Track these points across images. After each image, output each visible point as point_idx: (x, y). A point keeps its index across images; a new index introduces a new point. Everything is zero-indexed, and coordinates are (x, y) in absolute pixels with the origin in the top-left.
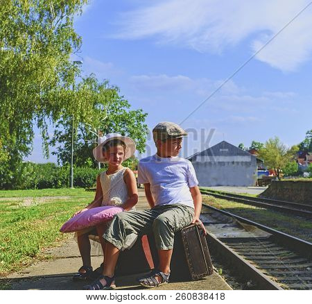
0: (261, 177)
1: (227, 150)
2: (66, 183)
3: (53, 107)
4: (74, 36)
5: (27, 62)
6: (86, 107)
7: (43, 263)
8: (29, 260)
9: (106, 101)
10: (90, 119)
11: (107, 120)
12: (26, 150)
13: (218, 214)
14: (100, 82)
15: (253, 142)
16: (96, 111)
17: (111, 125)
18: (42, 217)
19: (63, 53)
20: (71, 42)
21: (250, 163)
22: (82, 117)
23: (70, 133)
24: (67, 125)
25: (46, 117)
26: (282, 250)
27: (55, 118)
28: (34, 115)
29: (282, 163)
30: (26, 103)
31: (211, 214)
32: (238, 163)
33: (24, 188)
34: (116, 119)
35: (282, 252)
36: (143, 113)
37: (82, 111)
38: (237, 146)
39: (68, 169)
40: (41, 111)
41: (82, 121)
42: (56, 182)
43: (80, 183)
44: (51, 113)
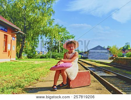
0: (111, 57)
1: (100, 48)
2: (49, 57)
3: (45, 33)
4: (53, 11)
5: (38, 18)
6: (56, 33)
7: (41, 83)
8: (36, 81)
9: (62, 32)
10: (57, 37)
11: (62, 38)
12: (37, 46)
13: (98, 68)
14: (60, 25)
15: (108, 46)
16: (59, 35)
17: (63, 39)
18: (41, 67)
19: (49, 16)
20: (52, 12)
21: (107, 52)
22: (54, 36)
23: (51, 41)
24: (49, 39)
25: (43, 36)
26: (121, 80)
27: (46, 36)
28: (40, 35)
29: (117, 53)
30: (37, 32)
31: (96, 68)
32: (103, 52)
33: (36, 58)
34: (65, 37)
35: (121, 81)
36: (73, 36)
37: (55, 34)
38: (103, 47)
39: (50, 53)
40: (42, 34)
41: (54, 38)
42: (46, 57)
43: (53, 57)
44: (45, 35)
